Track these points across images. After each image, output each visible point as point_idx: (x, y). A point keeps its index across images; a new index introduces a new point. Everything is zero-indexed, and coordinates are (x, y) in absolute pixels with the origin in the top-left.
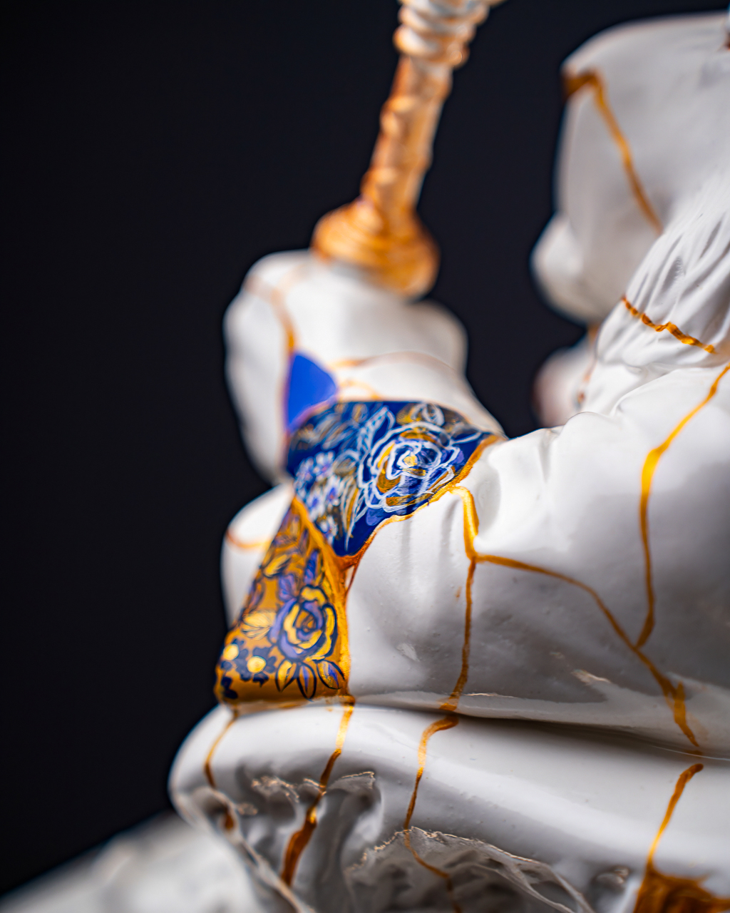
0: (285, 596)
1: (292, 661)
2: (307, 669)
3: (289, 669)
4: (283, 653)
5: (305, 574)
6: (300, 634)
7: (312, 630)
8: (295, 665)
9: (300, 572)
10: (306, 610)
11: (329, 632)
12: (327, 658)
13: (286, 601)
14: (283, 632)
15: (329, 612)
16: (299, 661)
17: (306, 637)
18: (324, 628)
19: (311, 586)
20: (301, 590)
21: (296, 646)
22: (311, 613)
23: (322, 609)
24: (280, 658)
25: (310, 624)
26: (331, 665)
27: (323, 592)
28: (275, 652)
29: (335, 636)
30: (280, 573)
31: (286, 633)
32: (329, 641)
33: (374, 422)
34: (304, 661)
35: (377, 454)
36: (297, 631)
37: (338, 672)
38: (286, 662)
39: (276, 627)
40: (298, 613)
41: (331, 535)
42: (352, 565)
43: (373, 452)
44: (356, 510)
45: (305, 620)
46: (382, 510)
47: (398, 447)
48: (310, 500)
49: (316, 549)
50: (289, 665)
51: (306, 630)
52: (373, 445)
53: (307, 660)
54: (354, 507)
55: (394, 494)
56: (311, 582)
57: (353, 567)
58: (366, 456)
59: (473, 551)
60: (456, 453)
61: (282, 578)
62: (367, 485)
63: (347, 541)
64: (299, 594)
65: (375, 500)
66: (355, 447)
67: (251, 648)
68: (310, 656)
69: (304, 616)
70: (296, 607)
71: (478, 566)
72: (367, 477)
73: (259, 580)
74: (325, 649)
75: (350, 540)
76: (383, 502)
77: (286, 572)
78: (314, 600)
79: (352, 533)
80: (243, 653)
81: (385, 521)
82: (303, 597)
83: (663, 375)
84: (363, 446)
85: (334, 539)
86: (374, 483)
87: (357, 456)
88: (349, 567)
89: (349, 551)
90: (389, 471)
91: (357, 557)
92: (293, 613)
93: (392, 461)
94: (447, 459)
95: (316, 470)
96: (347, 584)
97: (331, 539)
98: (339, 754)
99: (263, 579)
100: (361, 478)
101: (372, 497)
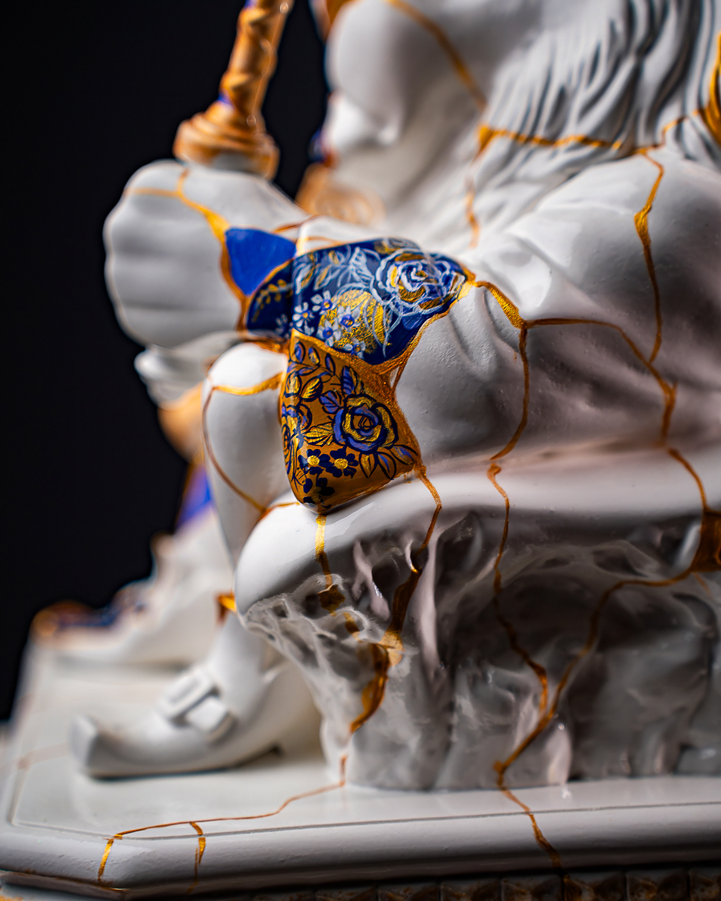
0: (333, 410)
1: (367, 453)
2: (383, 455)
3: (369, 459)
4: (357, 450)
5: (343, 388)
6: (363, 433)
7: (372, 427)
8: (372, 456)
9: (338, 388)
10: (358, 415)
11: (388, 424)
12: (395, 444)
13: (335, 413)
14: (346, 436)
15: (380, 409)
16: (373, 451)
17: (369, 434)
18: (381, 422)
19: (355, 396)
20: (346, 401)
21: (364, 442)
22: (364, 415)
23: (373, 409)
24: (357, 454)
25: (368, 424)
26: (403, 449)
27: (367, 396)
28: (349, 451)
29: (394, 425)
30: (317, 393)
31: (350, 435)
32: (391, 431)
33: (357, 259)
34: (378, 450)
35: (384, 278)
36: (358, 431)
37: (410, 451)
38: (363, 455)
39: (338, 434)
40: (352, 419)
41: (360, 351)
42: (396, 367)
43: (378, 277)
44: (387, 323)
45: (360, 422)
46: (419, 314)
47: (400, 268)
48: (320, 332)
49: (346, 366)
50: (368, 457)
51: (366, 429)
52: (374, 274)
53: (380, 449)
54: (382, 322)
55: (425, 300)
56: (353, 392)
57: (398, 368)
58: (372, 282)
59: (522, 320)
60: (446, 264)
61: (321, 397)
62: (389, 302)
63: (384, 349)
64: (345, 404)
65: (406, 310)
66: (353, 280)
67: (328, 453)
68: (381, 445)
69: (357, 419)
70: (347, 415)
71: (529, 331)
72: (386, 296)
73: (299, 404)
74: (392, 437)
75: (387, 347)
76: (418, 309)
77: (323, 392)
78: (362, 405)
79: (389, 342)
80: (324, 460)
81: (427, 321)
82: (350, 406)
83: (571, 176)
84: (363, 277)
85: (365, 353)
86: (398, 298)
87: (361, 285)
88: (391, 370)
89: (389, 357)
90: (408, 286)
91: (402, 358)
92: (347, 419)
93: (404, 279)
94: (443, 269)
95: (316, 309)
96: (392, 383)
97: (360, 355)
98: (441, 507)
99: (304, 403)
100: (379, 298)
101: (402, 309)
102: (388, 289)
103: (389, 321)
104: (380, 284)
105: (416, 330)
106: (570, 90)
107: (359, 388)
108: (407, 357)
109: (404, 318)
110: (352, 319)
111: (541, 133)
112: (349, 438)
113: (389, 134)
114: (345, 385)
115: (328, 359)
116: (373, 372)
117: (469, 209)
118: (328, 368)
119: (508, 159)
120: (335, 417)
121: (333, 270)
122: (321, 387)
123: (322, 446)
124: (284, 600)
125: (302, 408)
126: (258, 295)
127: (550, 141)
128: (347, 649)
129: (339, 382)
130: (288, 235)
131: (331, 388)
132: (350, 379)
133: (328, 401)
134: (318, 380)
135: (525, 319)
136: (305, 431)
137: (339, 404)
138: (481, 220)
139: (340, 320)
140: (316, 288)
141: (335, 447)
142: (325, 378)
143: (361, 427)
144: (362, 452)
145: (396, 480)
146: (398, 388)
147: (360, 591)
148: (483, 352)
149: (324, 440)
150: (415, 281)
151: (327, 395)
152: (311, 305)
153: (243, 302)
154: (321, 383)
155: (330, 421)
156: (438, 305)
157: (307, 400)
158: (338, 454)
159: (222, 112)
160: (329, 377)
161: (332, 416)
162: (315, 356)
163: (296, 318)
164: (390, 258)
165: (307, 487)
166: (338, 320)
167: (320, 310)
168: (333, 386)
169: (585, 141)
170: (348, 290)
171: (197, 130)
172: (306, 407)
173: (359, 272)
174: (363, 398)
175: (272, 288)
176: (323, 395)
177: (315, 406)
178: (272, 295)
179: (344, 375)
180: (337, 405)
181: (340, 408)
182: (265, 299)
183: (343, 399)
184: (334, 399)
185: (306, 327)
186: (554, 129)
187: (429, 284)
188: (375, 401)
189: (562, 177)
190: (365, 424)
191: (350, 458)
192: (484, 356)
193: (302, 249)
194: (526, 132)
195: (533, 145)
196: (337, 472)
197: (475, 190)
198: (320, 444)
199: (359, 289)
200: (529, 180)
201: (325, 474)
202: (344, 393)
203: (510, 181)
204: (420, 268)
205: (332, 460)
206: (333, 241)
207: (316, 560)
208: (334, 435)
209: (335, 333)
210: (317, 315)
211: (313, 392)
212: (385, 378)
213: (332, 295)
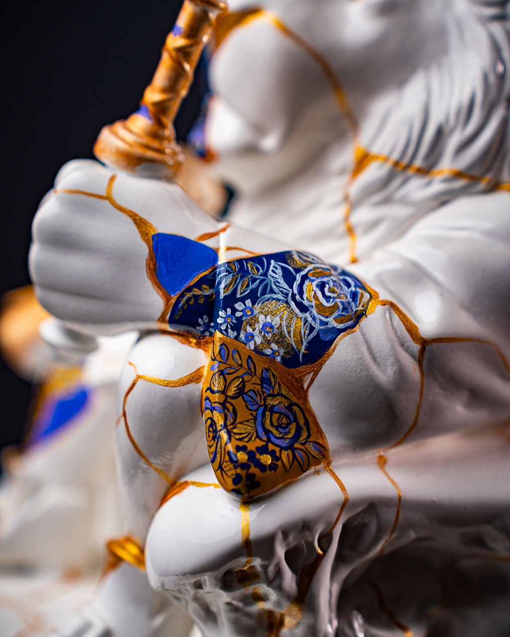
0: (255, 407)
1: (286, 449)
2: (299, 451)
3: (288, 455)
4: (277, 446)
5: (262, 387)
6: (281, 430)
7: (288, 424)
8: (290, 451)
9: (259, 387)
10: (276, 413)
11: (302, 421)
12: (308, 440)
13: (256, 410)
14: (268, 433)
15: (295, 408)
16: (290, 447)
17: (287, 430)
18: (296, 420)
19: (273, 396)
20: (265, 399)
21: (282, 438)
22: (281, 413)
23: (289, 408)
24: (277, 450)
25: (284, 421)
26: (314, 444)
27: (283, 396)
28: (271, 447)
29: (307, 423)
30: (241, 392)
31: (271, 432)
32: (305, 428)
33: (273, 271)
34: (294, 446)
35: (301, 292)
36: (277, 428)
37: (320, 447)
38: (283, 451)
39: (260, 430)
40: (271, 416)
41: (278, 355)
42: (311, 372)
43: (296, 291)
44: (305, 333)
45: (278, 419)
46: (334, 328)
47: (314, 283)
48: (242, 336)
49: (265, 368)
50: (286, 453)
51: (284, 426)
52: (291, 287)
53: (296, 445)
54: (300, 332)
55: (339, 315)
56: (271, 392)
57: (313, 373)
58: (290, 295)
59: (422, 338)
60: (350, 280)
61: (244, 395)
62: (307, 314)
63: (301, 356)
64: (265, 403)
65: (322, 323)
66: (272, 291)
67: (254, 449)
68: (296, 442)
69: (276, 416)
70: (267, 413)
71: (427, 347)
72: (303, 308)
73: (225, 401)
74: (304, 435)
75: (304, 354)
76: (332, 323)
77: (246, 391)
78: (280, 403)
79: (305, 350)
80: (251, 455)
81: (342, 334)
82: (269, 404)
83: (443, 203)
84: (281, 289)
85: (283, 358)
86: (314, 311)
87: (280, 296)
88: (306, 374)
89: (305, 363)
90: (323, 301)
91: (317, 365)
92: (267, 416)
93: (319, 294)
94: (349, 285)
95: (238, 314)
96: (305, 386)
97: (279, 359)
98: (348, 500)
99: (229, 400)
100: (297, 311)
101: (318, 321)
102: (306, 303)
103: (307, 332)
104: (298, 297)
105: (331, 342)
106: (446, 130)
107: (277, 387)
108: (322, 364)
109: (320, 330)
110: (272, 327)
111: (418, 164)
112: (271, 435)
113: (270, 142)
114: (265, 385)
115: (249, 361)
116: (289, 374)
117: (347, 218)
118: (249, 369)
119: (386, 181)
120: (257, 414)
121: (254, 280)
122: (244, 386)
123: (248, 442)
124: (206, 578)
125: (228, 405)
126: (182, 296)
127: (425, 171)
128: (248, 615)
129: (259, 383)
130: (209, 243)
131: (252, 387)
132: (269, 380)
133: (250, 399)
134: (241, 380)
135: (424, 337)
136: (231, 427)
137: (259, 403)
138: (358, 231)
139: (261, 327)
140: (238, 296)
141: (259, 443)
142: (246, 378)
143: (279, 424)
144: (282, 448)
145: (308, 472)
146: (311, 390)
147: (274, 572)
148: (389, 364)
149: (249, 436)
150: (330, 297)
151: (249, 394)
152: (234, 311)
153: (168, 300)
154: (243, 381)
155: (253, 418)
156: (350, 320)
157: (233, 398)
158: (263, 450)
159: (140, 122)
160: (251, 377)
161: (254, 413)
162: (238, 358)
163: (220, 321)
164: (303, 273)
165: (237, 480)
166: (259, 326)
167: (242, 317)
168: (254, 386)
169: (458, 175)
170: (268, 300)
171: (116, 134)
172: (232, 404)
173: (278, 284)
174: (279, 397)
175: (196, 291)
176: (246, 394)
177: (239, 403)
178: (196, 297)
179: (264, 376)
180: (258, 404)
181: (260, 406)
182: (189, 300)
183: (263, 397)
184: (255, 397)
185: (229, 331)
186: (431, 161)
187: (341, 300)
188: (291, 400)
189: (435, 203)
190: (282, 422)
191: (273, 453)
192: (389, 368)
193: (223, 258)
194: (406, 161)
195: (410, 172)
196: (262, 467)
197: (353, 204)
198: (246, 439)
199: (279, 300)
200: (404, 201)
201: (253, 470)
202: (263, 392)
203: (387, 201)
204: (332, 284)
205: (258, 456)
206: (250, 253)
207: (242, 547)
208: (257, 431)
209: (256, 338)
210: (239, 320)
211: (237, 390)
212: (300, 381)
213: (253, 304)
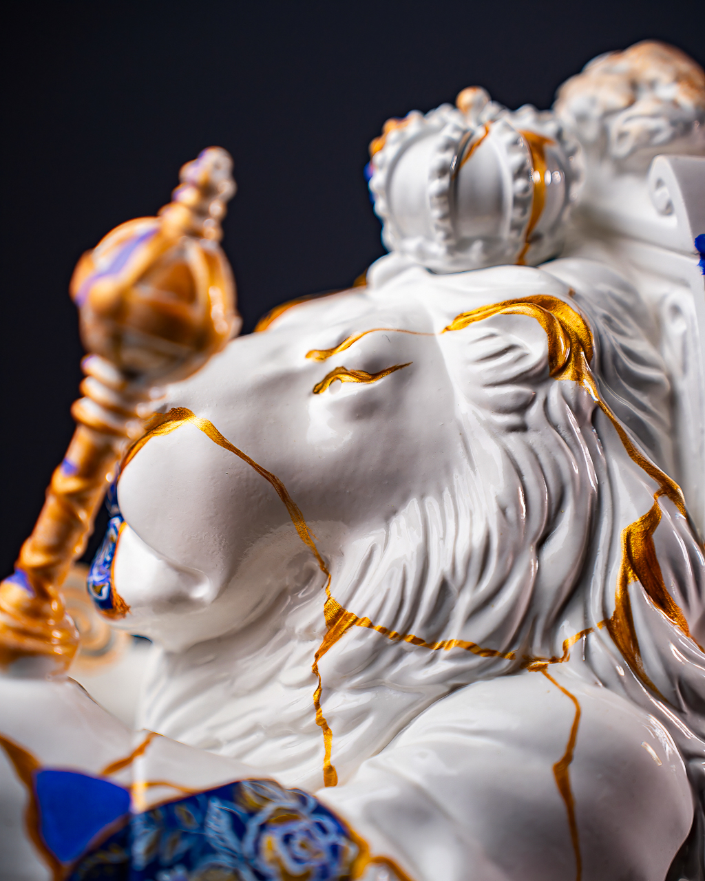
33: (215, 820)
47: (277, 837)
60: (327, 822)
83: (453, 687)
93: (284, 855)
106: (453, 586)
111: (415, 631)
117: (317, 705)
119: (372, 654)
126: (80, 863)
130: (119, 778)
140: (164, 860)
153: (57, 872)
170: (209, 869)
175: (102, 857)
182: (90, 870)
186: (433, 628)
189: (443, 689)
195: (405, 644)
199: (223, 868)
203: (374, 682)
206: (181, 789)
